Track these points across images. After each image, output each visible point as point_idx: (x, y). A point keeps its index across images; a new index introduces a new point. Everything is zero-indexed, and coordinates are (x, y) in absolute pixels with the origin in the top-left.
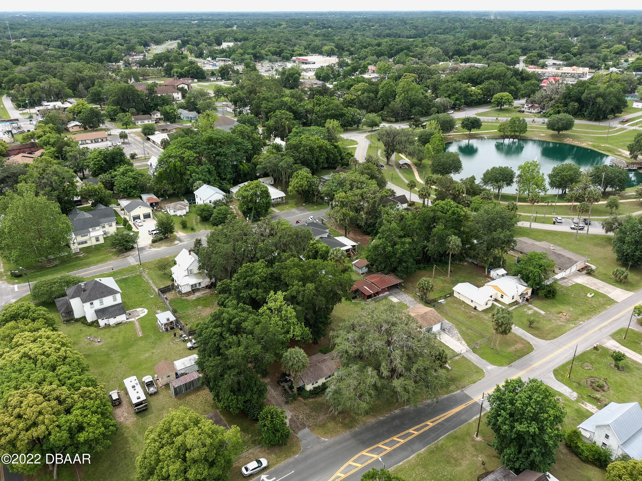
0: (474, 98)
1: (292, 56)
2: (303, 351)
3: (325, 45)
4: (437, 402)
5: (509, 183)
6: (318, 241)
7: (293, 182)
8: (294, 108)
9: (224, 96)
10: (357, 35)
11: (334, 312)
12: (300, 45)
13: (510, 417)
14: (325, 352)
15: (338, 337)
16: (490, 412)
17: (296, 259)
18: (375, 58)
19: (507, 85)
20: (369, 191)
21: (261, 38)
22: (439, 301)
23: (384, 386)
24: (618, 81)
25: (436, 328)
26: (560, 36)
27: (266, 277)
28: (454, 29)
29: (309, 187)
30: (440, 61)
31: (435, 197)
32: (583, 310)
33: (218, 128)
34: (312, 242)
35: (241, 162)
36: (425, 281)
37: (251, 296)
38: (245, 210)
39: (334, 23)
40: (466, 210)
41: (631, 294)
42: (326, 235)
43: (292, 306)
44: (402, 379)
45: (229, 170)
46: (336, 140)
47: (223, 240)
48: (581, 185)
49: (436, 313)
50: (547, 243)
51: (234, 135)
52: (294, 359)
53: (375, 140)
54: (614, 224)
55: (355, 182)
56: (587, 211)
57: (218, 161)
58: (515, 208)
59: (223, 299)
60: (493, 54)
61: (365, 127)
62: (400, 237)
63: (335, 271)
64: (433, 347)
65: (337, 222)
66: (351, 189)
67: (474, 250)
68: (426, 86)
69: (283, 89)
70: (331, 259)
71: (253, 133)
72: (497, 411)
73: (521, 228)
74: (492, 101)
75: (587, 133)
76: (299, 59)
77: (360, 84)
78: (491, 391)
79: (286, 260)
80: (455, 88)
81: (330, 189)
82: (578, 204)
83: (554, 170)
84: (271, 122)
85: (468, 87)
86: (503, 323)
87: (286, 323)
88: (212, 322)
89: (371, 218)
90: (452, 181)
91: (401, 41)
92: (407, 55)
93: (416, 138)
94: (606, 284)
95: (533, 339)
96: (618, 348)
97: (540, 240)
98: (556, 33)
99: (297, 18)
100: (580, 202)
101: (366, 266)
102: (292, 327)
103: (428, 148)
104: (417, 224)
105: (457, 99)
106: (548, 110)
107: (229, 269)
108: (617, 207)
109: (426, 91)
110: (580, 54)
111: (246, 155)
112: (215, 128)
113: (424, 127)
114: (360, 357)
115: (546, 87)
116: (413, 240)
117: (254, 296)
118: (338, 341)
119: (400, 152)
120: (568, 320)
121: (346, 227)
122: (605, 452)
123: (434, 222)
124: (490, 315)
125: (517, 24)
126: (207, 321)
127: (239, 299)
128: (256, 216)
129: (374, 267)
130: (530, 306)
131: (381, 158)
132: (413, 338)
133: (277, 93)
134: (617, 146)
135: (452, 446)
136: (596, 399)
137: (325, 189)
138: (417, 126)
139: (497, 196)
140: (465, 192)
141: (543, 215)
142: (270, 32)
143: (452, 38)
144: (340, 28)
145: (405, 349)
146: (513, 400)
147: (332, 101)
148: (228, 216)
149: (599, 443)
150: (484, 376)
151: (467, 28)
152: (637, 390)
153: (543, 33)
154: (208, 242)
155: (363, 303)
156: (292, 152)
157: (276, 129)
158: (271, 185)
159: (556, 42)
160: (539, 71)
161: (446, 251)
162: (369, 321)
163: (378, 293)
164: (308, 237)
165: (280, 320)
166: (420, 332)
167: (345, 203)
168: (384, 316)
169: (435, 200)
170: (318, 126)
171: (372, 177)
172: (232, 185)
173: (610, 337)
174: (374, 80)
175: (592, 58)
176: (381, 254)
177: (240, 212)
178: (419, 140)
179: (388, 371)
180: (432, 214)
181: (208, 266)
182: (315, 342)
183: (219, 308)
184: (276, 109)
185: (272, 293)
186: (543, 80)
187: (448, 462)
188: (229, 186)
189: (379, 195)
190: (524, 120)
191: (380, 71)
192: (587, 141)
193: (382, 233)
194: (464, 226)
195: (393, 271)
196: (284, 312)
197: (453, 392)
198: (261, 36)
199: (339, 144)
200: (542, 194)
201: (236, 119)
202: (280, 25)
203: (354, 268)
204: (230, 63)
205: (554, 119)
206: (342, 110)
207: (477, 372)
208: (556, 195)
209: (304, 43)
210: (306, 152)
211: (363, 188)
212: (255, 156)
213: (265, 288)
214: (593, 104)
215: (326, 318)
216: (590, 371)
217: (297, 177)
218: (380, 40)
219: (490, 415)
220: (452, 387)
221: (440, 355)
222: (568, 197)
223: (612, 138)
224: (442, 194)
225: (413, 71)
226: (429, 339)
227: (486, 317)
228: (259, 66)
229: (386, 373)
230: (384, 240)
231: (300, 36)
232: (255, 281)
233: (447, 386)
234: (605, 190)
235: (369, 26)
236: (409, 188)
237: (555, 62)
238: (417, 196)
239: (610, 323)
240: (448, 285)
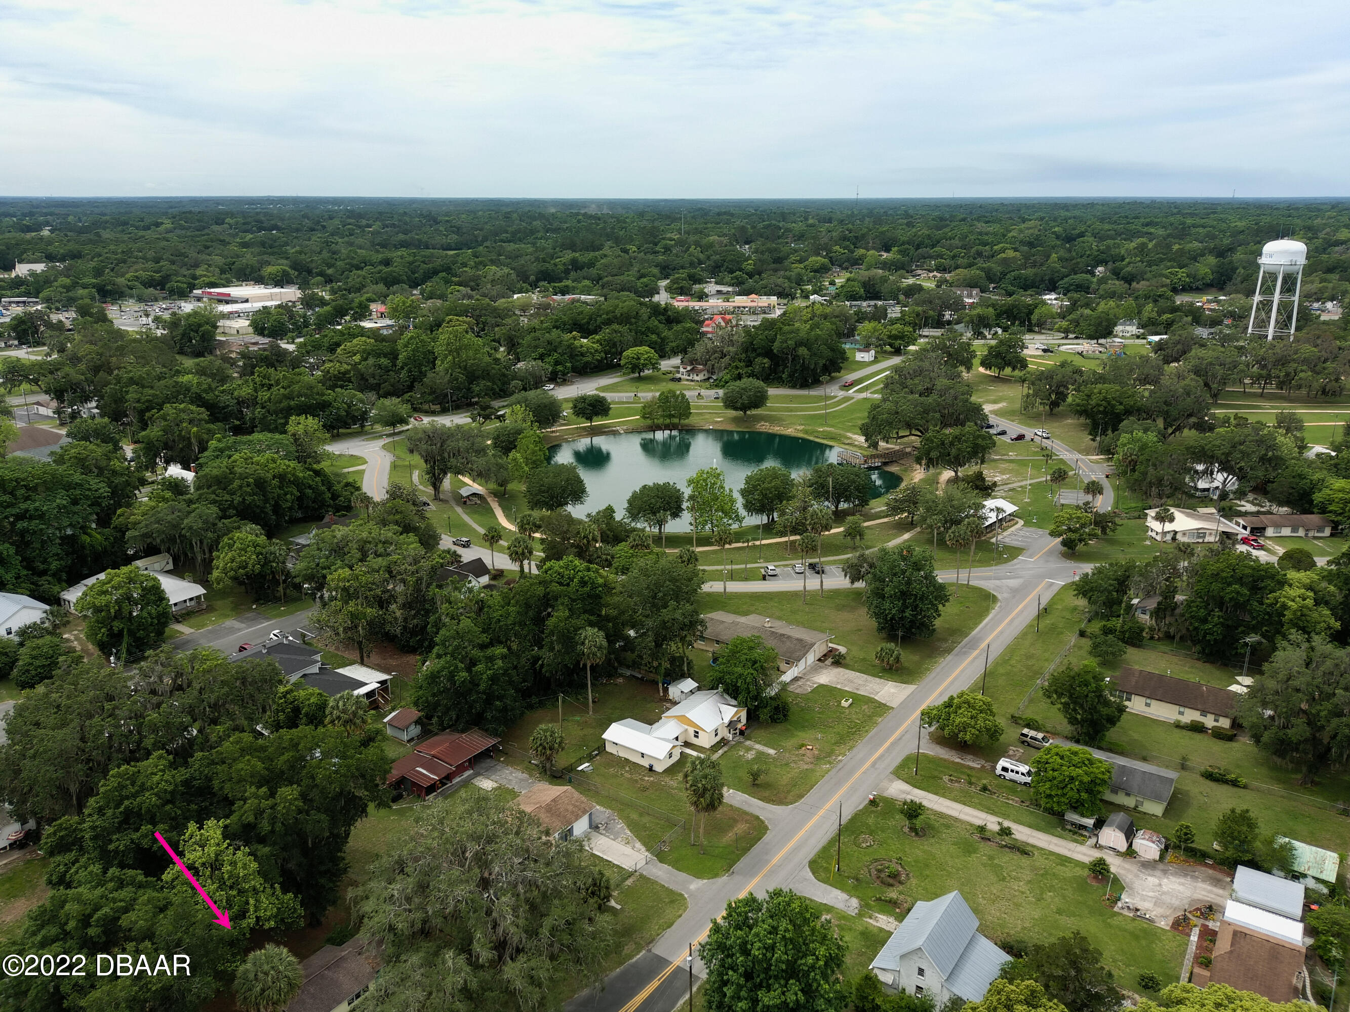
0: (589, 359)
1: (192, 287)
2: (285, 950)
3: (269, 263)
4: (603, 989)
5: (676, 512)
6: (297, 686)
7: (223, 560)
8: (208, 397)
9: (30, 381)
10: (337, 244)
11: (352, 843)
12: (210, 266)
13: (747, 981)
14: (339, 940)
15: (367, 898)
16: (708, 981)
17: (247, 737)
18: (381, 287)
19: (643, 333)
20: (404, 558)
21: (114, 253)
22: (580, 768)
23: (485, 987)
24: (825, 317)
25: (580, 827)
26: (721, 242)
27: (172, 793)
28: (533, 232)
29: (262, 566)
30: (514, 293)
31: (542, 555)
32: (838, 733)
33: (18, 454)
34: (282, 689)
35: (84, 529)
36: (545, 731)
37: (138, 845)
38: (105, 639)
39: (282, 220)
40: (605, 574)
41: (909, 689)
42: (315, 669)
43: (247, 850)
44: (522, 958)
45: (56, 549)
46: (317, 459)
47: (52, 720)
48: (796, 503)
49: (576, 794)
50: (758, 617)
51: (61, 469)
52: (266, 974)
53: (402, 452)
54: (862, 567)
55: (370, 542)
56: (814, 549)
57: (23, 533)
58: (693, 559)
59: (62, 868)
60: (610, 278)
61: (378, 428)
62: (483, 647)
63: (346, 745)
64: (579, 871)
65: (337, 634)
66: (363, 560)
67: (633, 651)
68: (494, 341)
69: (178, 357)
70: (332, 722)
71: (109, 459)
72: (721, 974)
73: (709, 594)
74: (622, 362)
75: (791, 411)
76: (210, 293)
77: (355, 341)
78: (703, 936)
79: (221, 739)
80: (550, 343)
81: (313, 565)
82: (798, 537)
83: (749, 480)
84: (154, 432)
85: (575, 338)
86: (705, 789)
87: (234, 893)
88: (34, 934)
89: (414, 617)
90: (570, 520)
91: (432, 255)
92: (447, 282)
93: (489, 442)
94: (870, 678)
95: (764, 809)
96: (908, 793)
97: (746, 614)
98: (713, 238)
99: (197, 209)
100: (800, 534)
101: (418, 722)
102: (252, 901)
103: (515, 460)
104: (513, 615)
105: (557, 363)
106: (721, 374)
107: (73, 788)
108: (861, 535)
109: (496, 350)
110: (759, 274)
111: (97, 509)
112: (9, 456)
113: (501, 418)
114: (424, 932)
115: (711, 333)
116: (509, 649)
117: (145, 843)
118: (368, 907)
119: (458, 472)
120: (818, 758)
121: (360, 643)
122: (923, 1003)
123: (548, 605)
124: (680, 777)
125: (645, 222)
126: (20, 933)
127: (107, 858)
128: (134, 650)
129: (435, 720)
130: (748, 743)
131: (421, 487)
132: (536, 861)
133: (164, 366)
134: (843, 429)
136: (890, 902)
137: (301, 565)
138: (487, 417)
139: (658, 540)
140: (599, 539)
141: (743, 566)
142: (135, 240)
143: (531, 249)
144: (297, 230)
145: (521, 889)
146: (745, 943)
147: (297, 378)
148: (61, 659)
149: (911, 990)
150: (686, 908)
151: (557, 230)
152: (952, 867)
153: (692, 238)
154: (8, 732)
155: (417, 806)
156: (214, 493)
157: (166, 446)
158: (168, 572)
159: (716, 253)
160: (696, 305)
161: (578, 662)
162: (435, 844)
163: (449, 777)
164: (272, 679)
165: (220, 888)
166: (548, 844)
167: (352, 590)
168: (468, 826)
169: (544, 561)
170: (270, 431)
171: (407, 528)
172: (64, 584)
173: (892, 776)
174: (385, 332)
175: (778, 280)
176: (446, 690)
177: (90, 646)
178: (495, 445)
179: (492, 949)
180: (540, 591)
181: (13, 791)
182: (314, 922)
183: (51, 893)
184: (164, 403)
185: (192, 826)
186: (703, 321)
188: (56, 589)
189: (425, 564)
190: (683, 396)
191: (394, 313)
192: (794, 424)
193: (444, 644)
194: (607, 605)
195: (476, 721)
196: (227, 868)
197: (631, 957)
198: (112, 247)
199: (324, 465)
200: (735, 526)
201: (63, 432)
202: (158, 225)
203: (389, 731)
204: (39, 307)
205: (733, 390)
206: (323, 395)
207: (672, 902)
208: (758, 527)
209: (219, 260)
210: (248, 489)
211: (389, 555)
212: (119, 512)
213: (173, 819)
214: (793, 359)
215: (335, 860)
216: (871, 849)
217: (230, 546)
218: (388, 254)
219: (708, 987)
220: (627, 950)
221: (595, 885)
222: (779, 528)
223: (834, 415)
224: (554, 547)
225: (464, 312)
226: (568, 854)
227: (674, 784)
228: (112, 311)
229: (485, 955)
230: (448, 658)
231: (207, 247)
232: (144, 806)
233: (618, 947)
234: (837, 507)
235: (360, 227)
236: (488, 544)
237: (719, 288)
238: (507, 557)
239: (888, 750)
240: (591, 731)
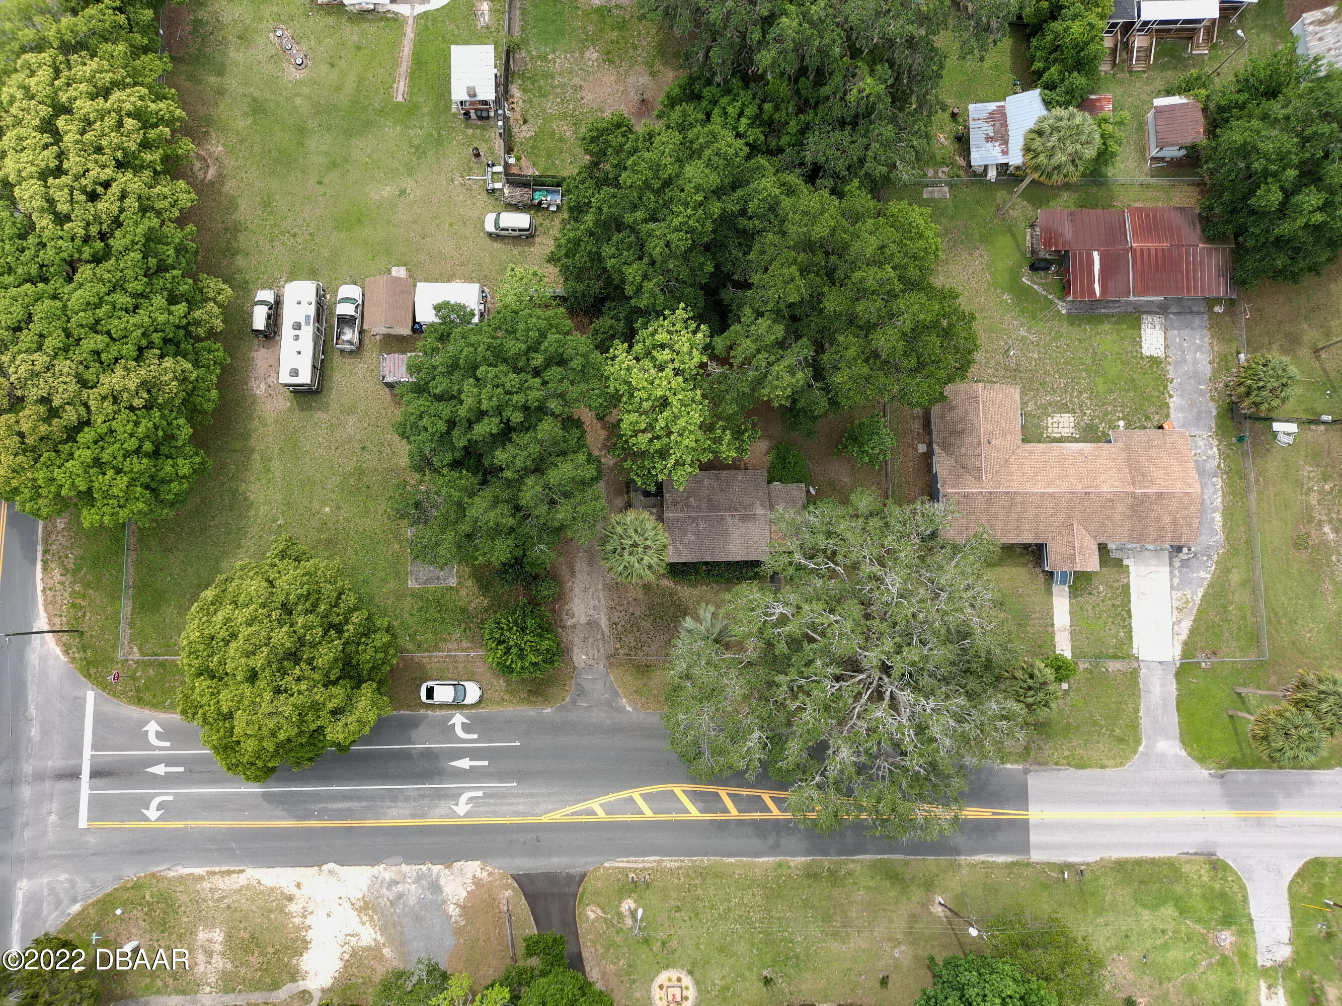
22: (1276, 427)
135: (867, 888)
150: (1121, 765)
187: (827, 918)
197: (1004, 759)
207: (1120, 740)
219: (1026, 874)
